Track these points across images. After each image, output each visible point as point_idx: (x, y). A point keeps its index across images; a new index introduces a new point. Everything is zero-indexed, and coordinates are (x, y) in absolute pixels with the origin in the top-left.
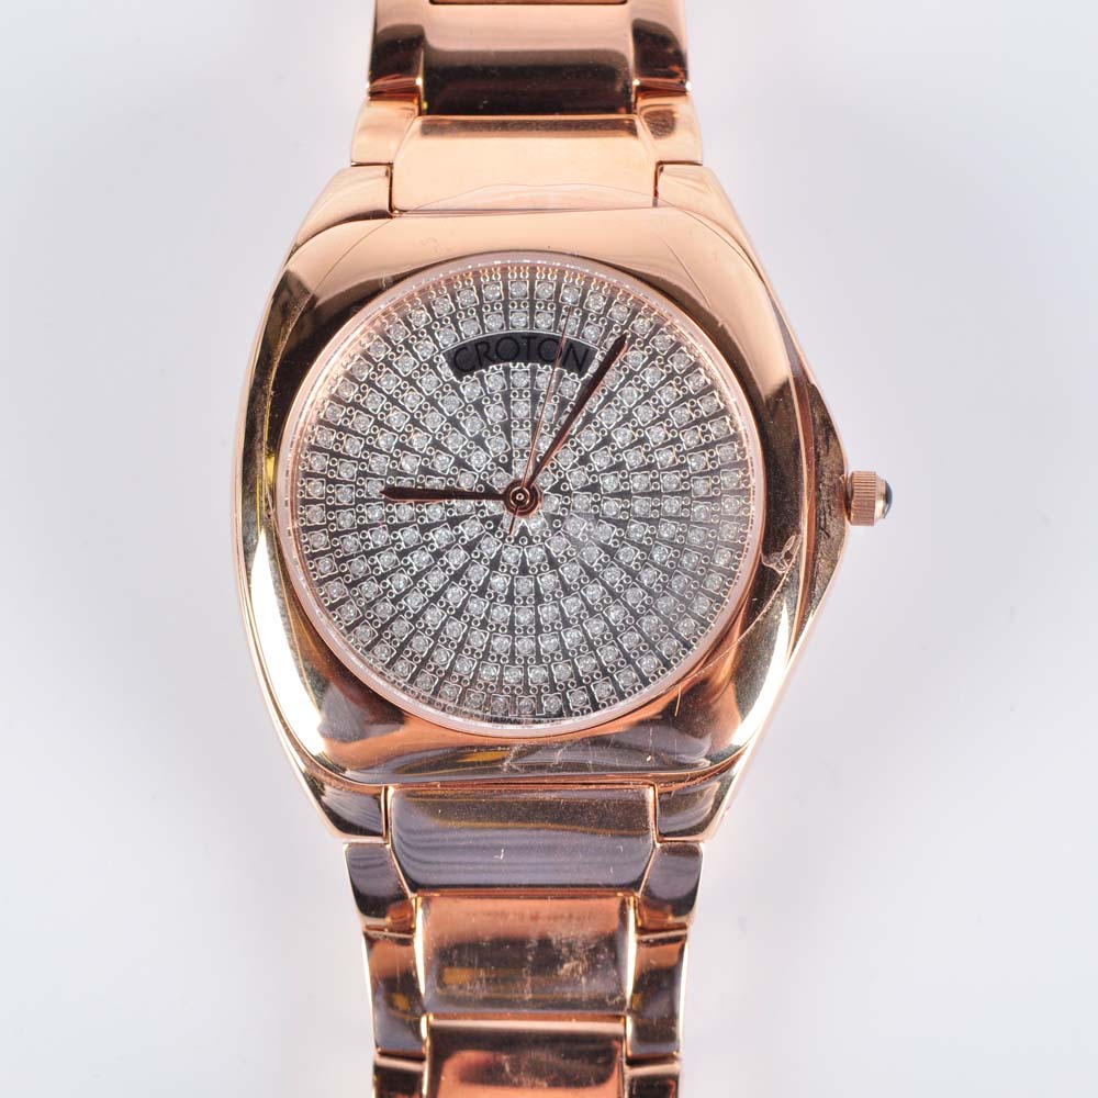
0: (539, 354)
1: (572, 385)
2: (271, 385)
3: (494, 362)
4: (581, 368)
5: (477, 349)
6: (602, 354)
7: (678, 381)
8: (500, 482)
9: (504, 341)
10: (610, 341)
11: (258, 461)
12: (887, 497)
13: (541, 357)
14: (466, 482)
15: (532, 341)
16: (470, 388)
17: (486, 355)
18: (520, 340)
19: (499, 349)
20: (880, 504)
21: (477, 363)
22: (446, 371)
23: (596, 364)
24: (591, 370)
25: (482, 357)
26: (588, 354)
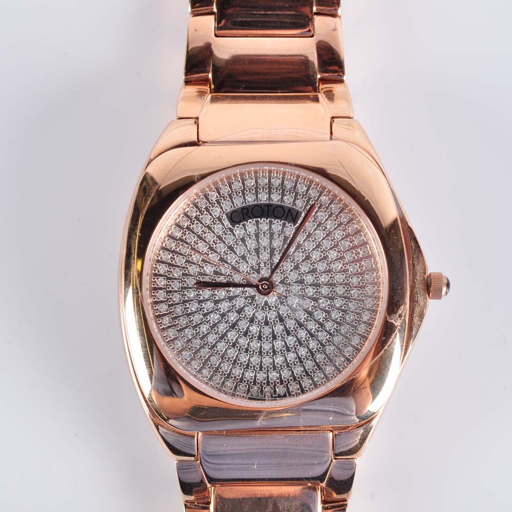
0: (273, 214)
1: (290, 229)
2: (139, 231)
3: (251, 218)
4: (294, 221)
5: (242, 211)
7: (343, 227)
8: (254, 278)
9: (256, 208)
12: (448, 285)
13: (274, 216)
14: (237, 278)
15: (270, 207)
16: (239, 231)
17: (246, 214)
18: (264, 207)
19: (253, 211)
20: (444, 289)
21: (242, 218)
22: (227, 223)
23: (301, 219)
24: (299, 222)
25: (245, 216)
26: (298, 214)
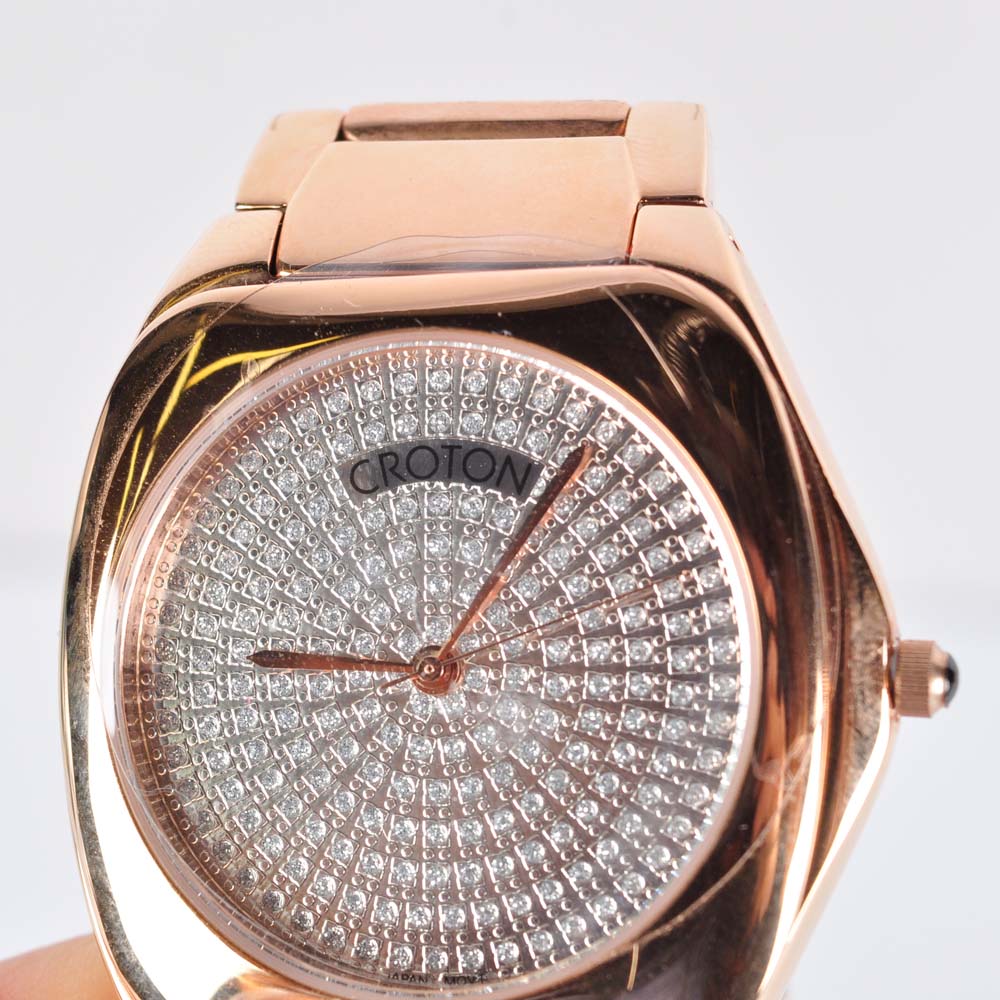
0: (465, 470)
1: (511, 513)
2: (101, 512)
3: (404, 481)
4: (521, 489)
5: (381, 462)
6: (551, 472)
7: (653, 509)
8: (404, 648)
9: (419, 451)
10: (563, 454)
11: (82, 615)
12: (950, 674)
13: (468, 476)
14: (364, 645)
15: (455, 450)
16: (370, 515)
17: (392, 470)
18: (439, 451)
19: (412, 460)
20: (937, 685)
21: (381, 482)
22: (339, 492)
23: (541, 484)
24: (536, 492)
25: (389, 474)
26: (531, 470)
